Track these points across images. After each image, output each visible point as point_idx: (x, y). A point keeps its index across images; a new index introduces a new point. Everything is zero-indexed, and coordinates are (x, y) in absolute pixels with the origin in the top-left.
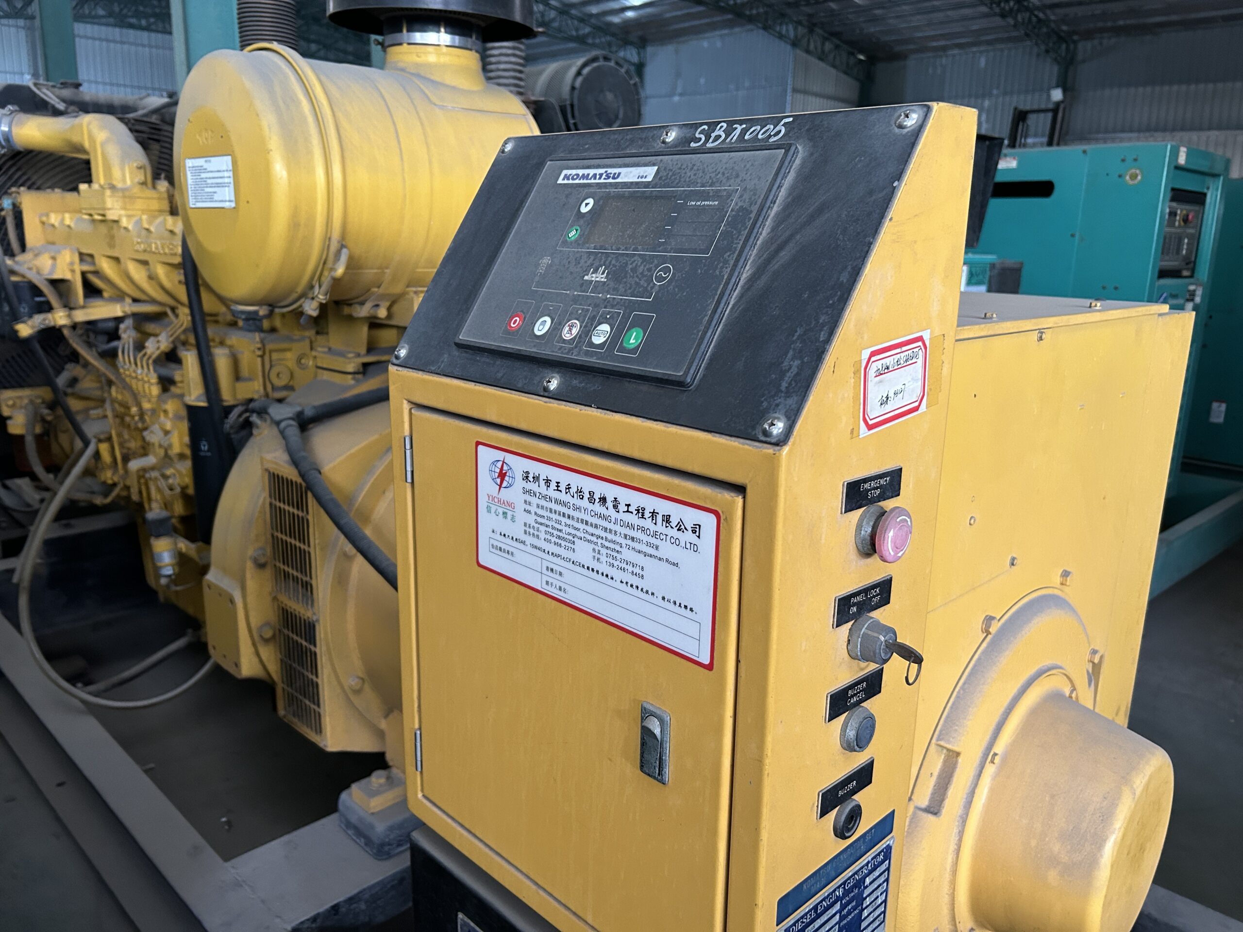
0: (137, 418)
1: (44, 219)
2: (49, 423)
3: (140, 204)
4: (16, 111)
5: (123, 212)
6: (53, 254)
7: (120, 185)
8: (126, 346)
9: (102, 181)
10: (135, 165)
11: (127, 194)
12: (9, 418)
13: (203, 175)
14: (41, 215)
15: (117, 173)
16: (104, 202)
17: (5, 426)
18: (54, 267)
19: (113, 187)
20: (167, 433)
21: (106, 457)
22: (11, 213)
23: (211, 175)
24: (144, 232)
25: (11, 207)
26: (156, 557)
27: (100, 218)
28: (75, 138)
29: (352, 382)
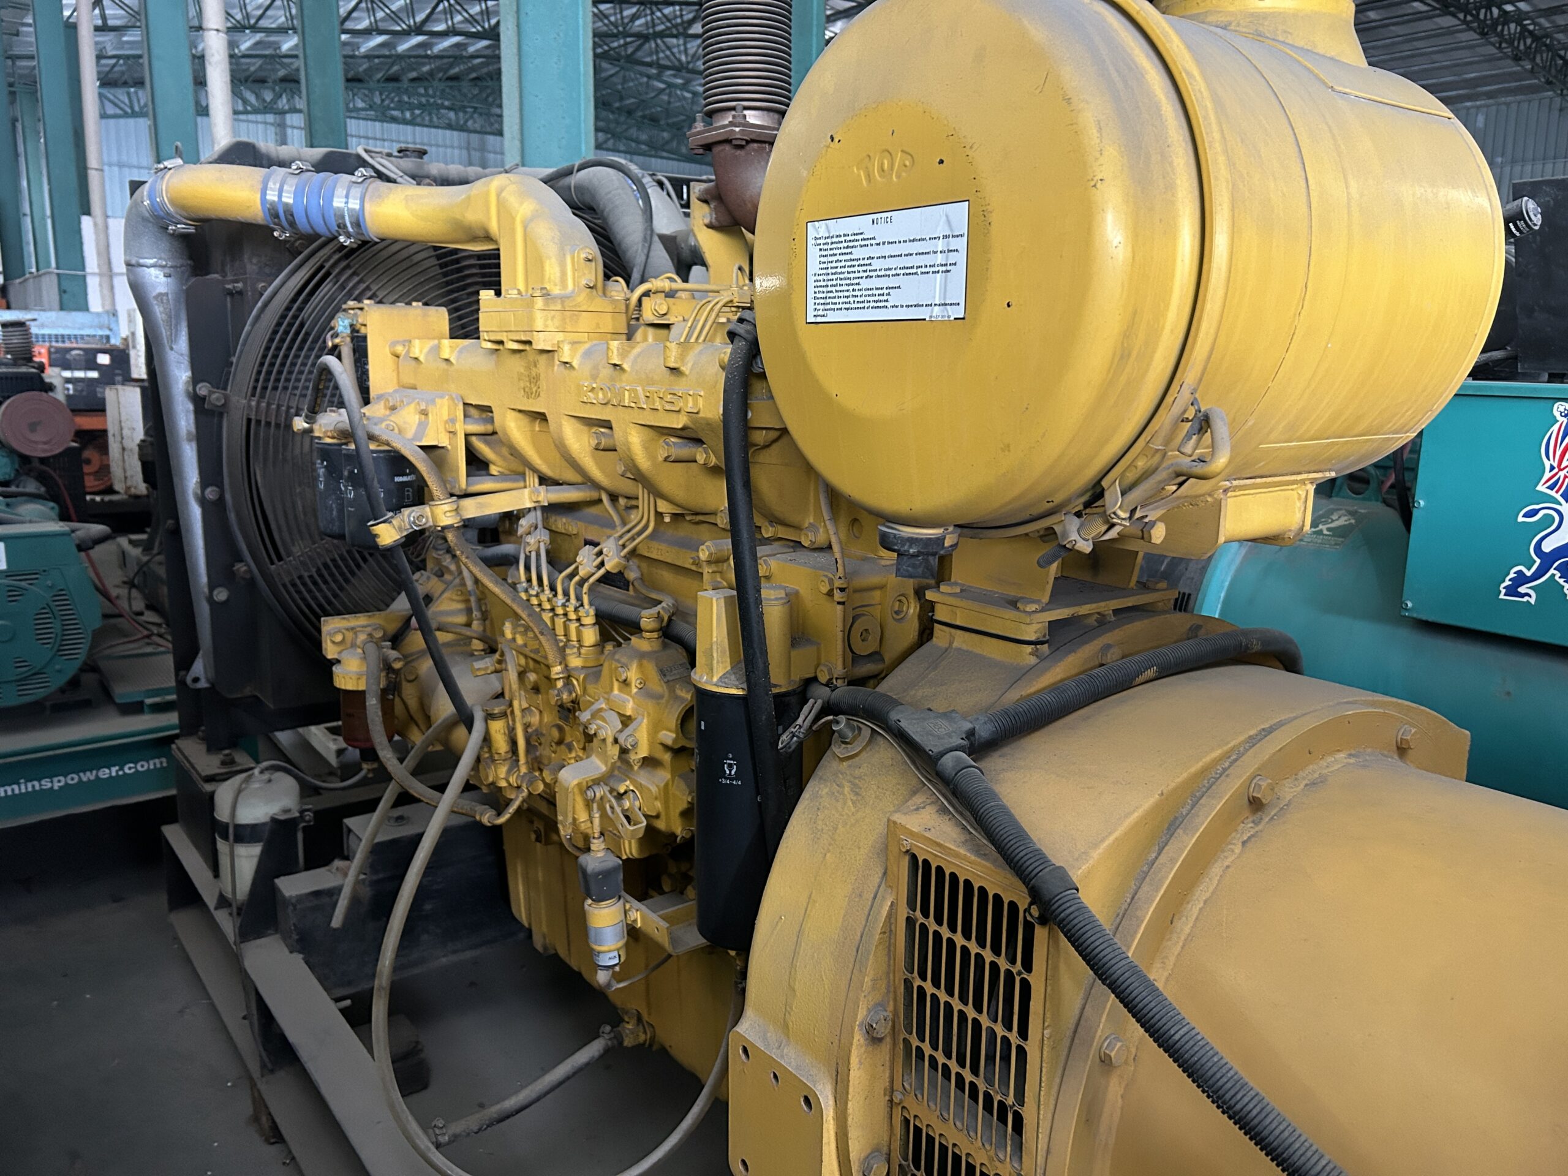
0: (560, 684)
1: (400, 349)
2: (397, 672)
3: (586, 323)
4: (371, 177)
5: (560, 336)
6: (423, 407)
7: (556, 291)
8: (533, 555)
9: (521, 286)
10: (583, 256)
11: (569, 305)
12: (338, 661)
13: (858, 253)
14: (394, 344)
15: (552, 269)
16: (531, 319)
17: (330, 676)
18: (422, 427)
19: (546, 295)
20: (626, 721)
21: (501, 744)
22: (348, 339)
23: (887, 250)
24: (607, 372)
25: (348, 331)
26: (592, 934)
27: (516, 346)
28: (472, 217)
29: (1033, 660)
